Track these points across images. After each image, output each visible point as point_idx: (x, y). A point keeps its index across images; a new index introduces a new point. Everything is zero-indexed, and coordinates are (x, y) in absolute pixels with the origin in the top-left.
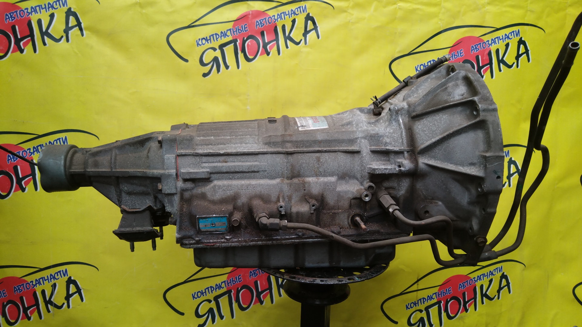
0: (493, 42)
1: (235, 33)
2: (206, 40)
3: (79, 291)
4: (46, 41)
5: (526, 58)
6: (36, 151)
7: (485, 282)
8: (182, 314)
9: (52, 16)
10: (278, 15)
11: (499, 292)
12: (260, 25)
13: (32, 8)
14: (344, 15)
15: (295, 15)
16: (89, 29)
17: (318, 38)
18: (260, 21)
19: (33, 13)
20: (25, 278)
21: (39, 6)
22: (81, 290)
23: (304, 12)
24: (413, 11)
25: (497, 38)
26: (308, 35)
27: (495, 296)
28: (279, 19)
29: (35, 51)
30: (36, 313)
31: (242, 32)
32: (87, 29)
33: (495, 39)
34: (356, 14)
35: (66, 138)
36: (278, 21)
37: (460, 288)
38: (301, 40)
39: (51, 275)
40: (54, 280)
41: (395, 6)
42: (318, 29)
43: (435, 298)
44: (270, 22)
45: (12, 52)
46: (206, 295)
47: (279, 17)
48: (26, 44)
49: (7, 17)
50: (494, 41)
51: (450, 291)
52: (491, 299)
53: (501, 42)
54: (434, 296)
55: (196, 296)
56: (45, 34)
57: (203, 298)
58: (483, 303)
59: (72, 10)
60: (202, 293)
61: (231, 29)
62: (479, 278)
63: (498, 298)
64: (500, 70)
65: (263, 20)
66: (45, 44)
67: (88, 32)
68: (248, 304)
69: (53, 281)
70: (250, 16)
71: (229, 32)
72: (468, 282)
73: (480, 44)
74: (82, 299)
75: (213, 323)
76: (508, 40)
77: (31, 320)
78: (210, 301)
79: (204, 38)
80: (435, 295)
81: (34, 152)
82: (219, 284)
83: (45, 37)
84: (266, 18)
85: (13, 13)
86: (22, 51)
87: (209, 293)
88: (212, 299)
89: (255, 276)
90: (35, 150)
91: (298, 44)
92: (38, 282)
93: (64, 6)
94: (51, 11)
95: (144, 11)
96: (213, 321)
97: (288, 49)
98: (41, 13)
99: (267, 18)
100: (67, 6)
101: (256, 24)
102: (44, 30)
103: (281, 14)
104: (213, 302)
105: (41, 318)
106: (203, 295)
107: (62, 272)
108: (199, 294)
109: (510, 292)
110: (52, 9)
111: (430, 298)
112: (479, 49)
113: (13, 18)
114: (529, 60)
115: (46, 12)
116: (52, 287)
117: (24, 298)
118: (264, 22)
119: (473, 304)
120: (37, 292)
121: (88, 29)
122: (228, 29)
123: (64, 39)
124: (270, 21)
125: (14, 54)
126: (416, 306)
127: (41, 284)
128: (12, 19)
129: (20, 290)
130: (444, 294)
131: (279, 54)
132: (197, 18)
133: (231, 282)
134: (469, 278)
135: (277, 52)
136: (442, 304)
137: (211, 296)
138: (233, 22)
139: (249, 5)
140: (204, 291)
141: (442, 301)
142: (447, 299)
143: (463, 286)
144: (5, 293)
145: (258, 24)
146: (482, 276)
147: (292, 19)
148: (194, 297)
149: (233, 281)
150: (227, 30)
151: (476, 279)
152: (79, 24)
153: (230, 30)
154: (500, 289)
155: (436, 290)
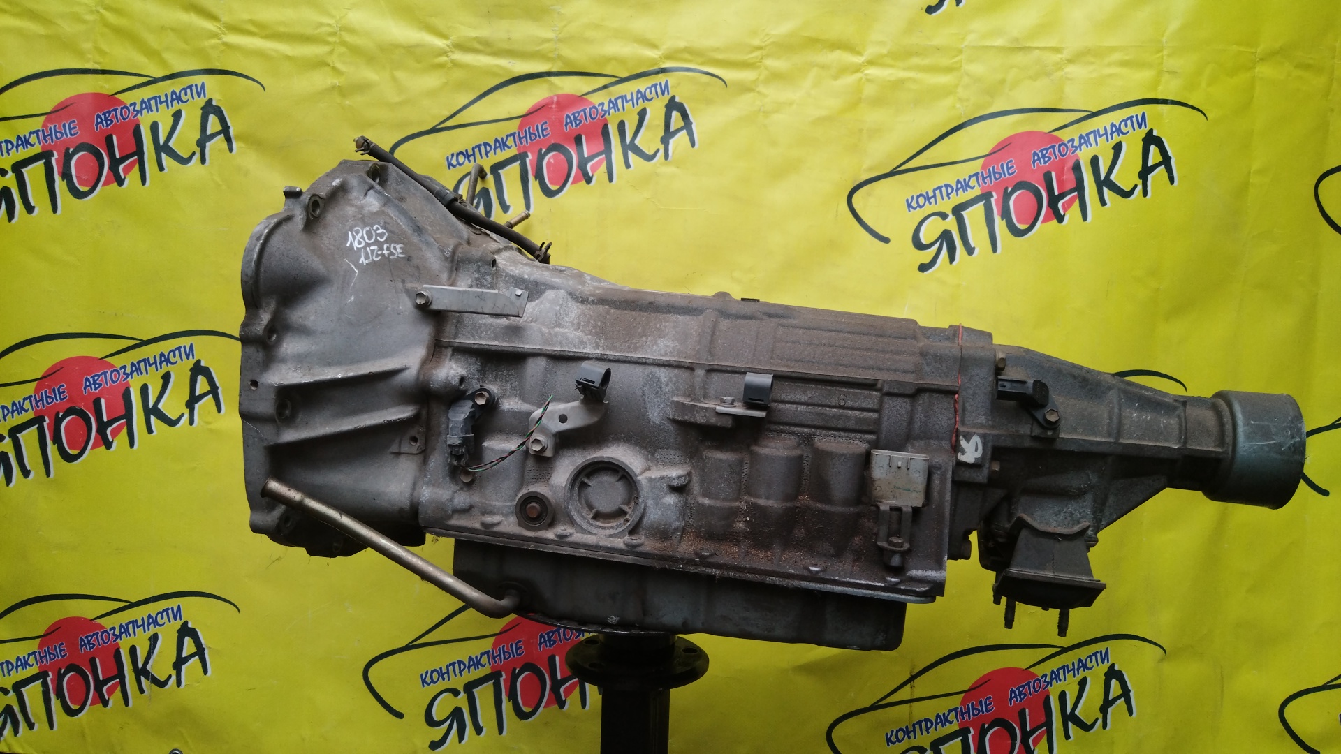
0: (1083, 141)
1: (522, 141)
2: (466, 156)
3: (200, 652)
4: (164, 163)
5: (1166, 174)
6: (136, 370)
7: (1069, 686)
8: (400, 715)
9: (177, 116)
10: (610, 101)
11: (1104, 709)
12: (574, 123)
13: (143, 101)
14: (749, 97)
15: (645, 101)
16: (243, 138)
17: (693, 144)
18: (573, 114)
19: (145, 111)
20: (101, 621)
21: (155, 98)
22: (204, 649)
23: (663, 94)
24: (898, 84)
25: (1093, 132)
26: (672, 141)
27: (1097, 720)
28: (612, 111)
29: (144, 181)
30: (118, 693)
31: (538, 137)
32: (239, 138)
33: (1088, 135)
34: (773, 94)
35: (191, 346)
36: (609, 114)
37: (1011, 698)
38: (658, 151)
39: (150, 616)
40: (155, 627)
41: (859, 75)
42: (694, 127)
43: (955, 720)
44: (594, 117)
45: (104, 184)
46: (449, 680)
47: (611, 105)
48: (127, 170)
49: (99, 120)
50: (1085, 140)
51: (988, 706)
52: (1087, 727)
53: (1101, 140)
54: (952, 717)
55: (428, 680)
56: (163, 149)
57: (442, 685)
58: (1067, 737)
59: (214, 103)
60: (441, 674)
61: (515, 133)
62: (1055, 675)
63: (1105, 726)
64: (1103, 203)
65: (579, 113)
66: (161, 168)
67: (243, 145)
68: (534, 704)
69: (153, 630)
70: (554, 106)
71: (511, 139)
72: (1031, 684)
73: (1053, 147)
74: (205, 670)
75: (460, 742)
76: (1119, 135)
77: (109, 707)
78: (455, 693)
79: (461, 153)
80: (953, 714)
81: (132, 372)
82: (476, 657)
83: (163, 155)
84: (586, 109)
85: (109, 112)
86: (120, 182)
87: (456, 676)
88: (461, 689)
89: (551, 645)
90: (134, 369)
91: (649, 158)
92: (125, 629)
93: (199, 96)
94: (176, 106)
95: (347, 102)
96: (461, 737)
97: (631, 169)
98: (157, 111)
99: (588, 109)
100: (205, 96)
101: (566, 121)
102: (162, 142)
103: (616, 100)
104: (463, 695)
105: (127, 703)
106: (444, 679)
107: (170, 611)
108: (435, 675)
109: (1131, 712)
110: (179, 103)
111: (943, 720)
112: (1050, 158)
113: (109, 122)
114: (1172, 180)
115: (168, 108)
116: (149, 642)
117: (98, 660)
118: (582, 117)
119: (1045, 737)
120: (121, 651)
121: (241, 138)
122: (509, 133)
123: (197, 157)
124: (594, 114)
125: (107, 187)
126: (909, 738)
127: (130, 635)
128: (106, 123)
129: (91, 644)
130: (976, 712)
131: (611, 179)
132: (449, 114)
133: (500, 655)
134: (1033, 675)
135: (606, 176)
136: (970, 736)
137: (458, 682)
138: (520, 119)
139: (552, 84)
140: (444, 670)
141: (971, 729)
142: (984, 725)
143: (1020, 694)
144: (64, 650)
145: (568, 121)
146: (1061, 672)
147: (638, 109)
148: (424, 681)
149: (504, 652)
150: (508, 136)
151: (1048, 679)
152: (225, 130)
153: (513, 135)
154: (1107, 704)
155: (956, 701)
